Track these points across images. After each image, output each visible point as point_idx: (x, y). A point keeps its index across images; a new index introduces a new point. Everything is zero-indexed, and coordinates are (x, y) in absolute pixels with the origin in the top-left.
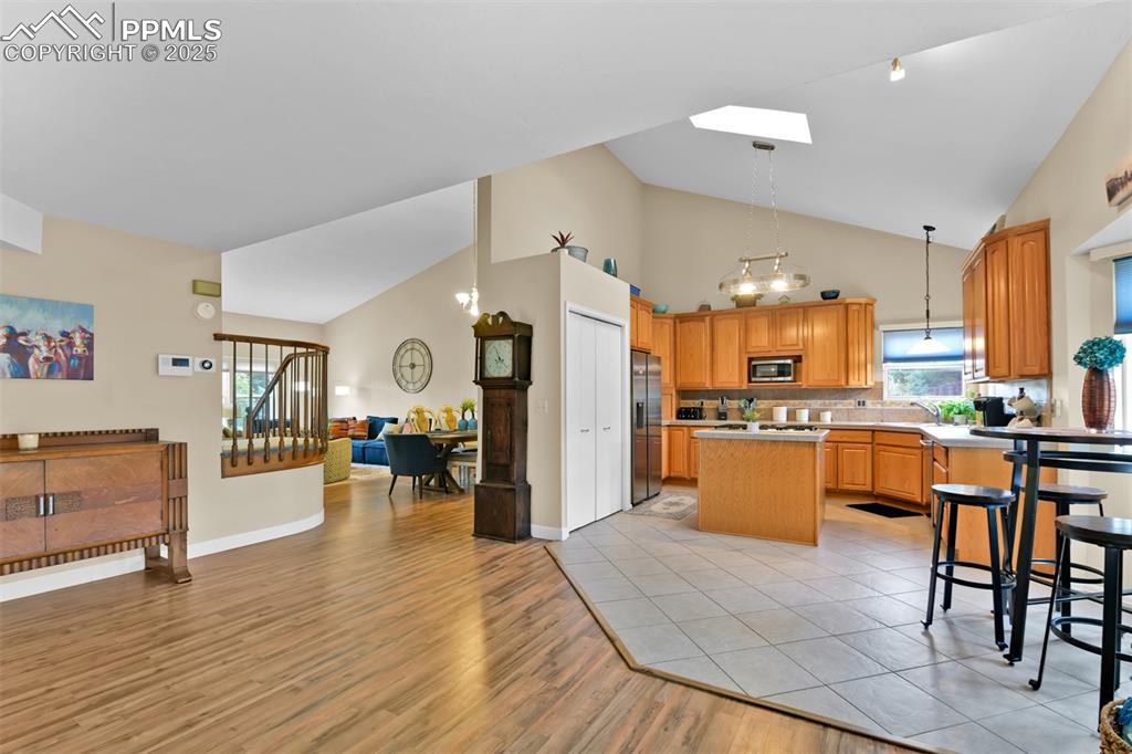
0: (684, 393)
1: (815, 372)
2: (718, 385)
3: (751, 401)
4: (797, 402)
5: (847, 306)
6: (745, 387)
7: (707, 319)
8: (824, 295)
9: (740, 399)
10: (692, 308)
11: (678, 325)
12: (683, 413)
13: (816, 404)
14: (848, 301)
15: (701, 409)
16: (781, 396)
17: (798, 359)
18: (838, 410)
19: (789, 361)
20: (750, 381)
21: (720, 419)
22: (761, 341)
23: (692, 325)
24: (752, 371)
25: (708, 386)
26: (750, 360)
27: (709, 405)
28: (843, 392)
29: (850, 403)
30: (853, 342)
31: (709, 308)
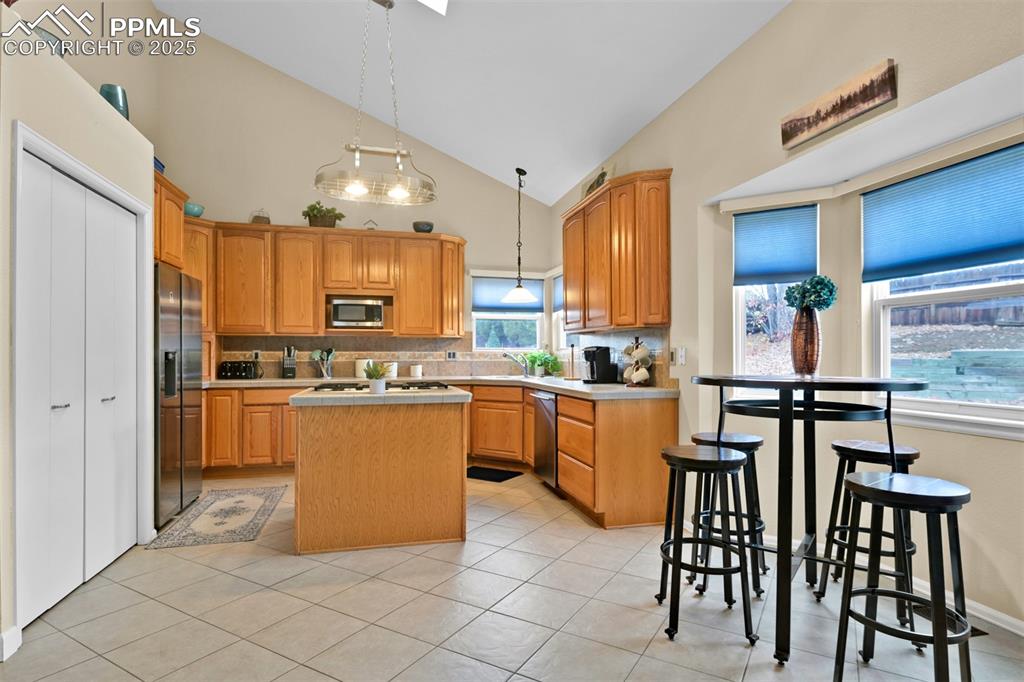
0: (226, 342)
1: (408, 318)
2: (284, 330)
3: (329, 352)
4: (383, 353)
5: (442, 243)
6: (321, 333)
7: (268, 236)
8: (418, 227)
9: (312, 349)
10: (242, 216)
11: (221, 239)
12: (225, 371)
13: (405, 356)
14: (443, 237)
15: (255, 364)
16: (364, 344)
17: (388, 301)
18: (428, 363)
19: (380, 303)
20: (328, 325)
21: (284, 376)
22: (345, 273)
23: (243, 241)
24: (333, 314)
25: (269, 331)
26: (329, 298)
27: (265, 357)
28: (434, 342)
29: (439, 356)
30: (447, 286)
31: (267, 221)
